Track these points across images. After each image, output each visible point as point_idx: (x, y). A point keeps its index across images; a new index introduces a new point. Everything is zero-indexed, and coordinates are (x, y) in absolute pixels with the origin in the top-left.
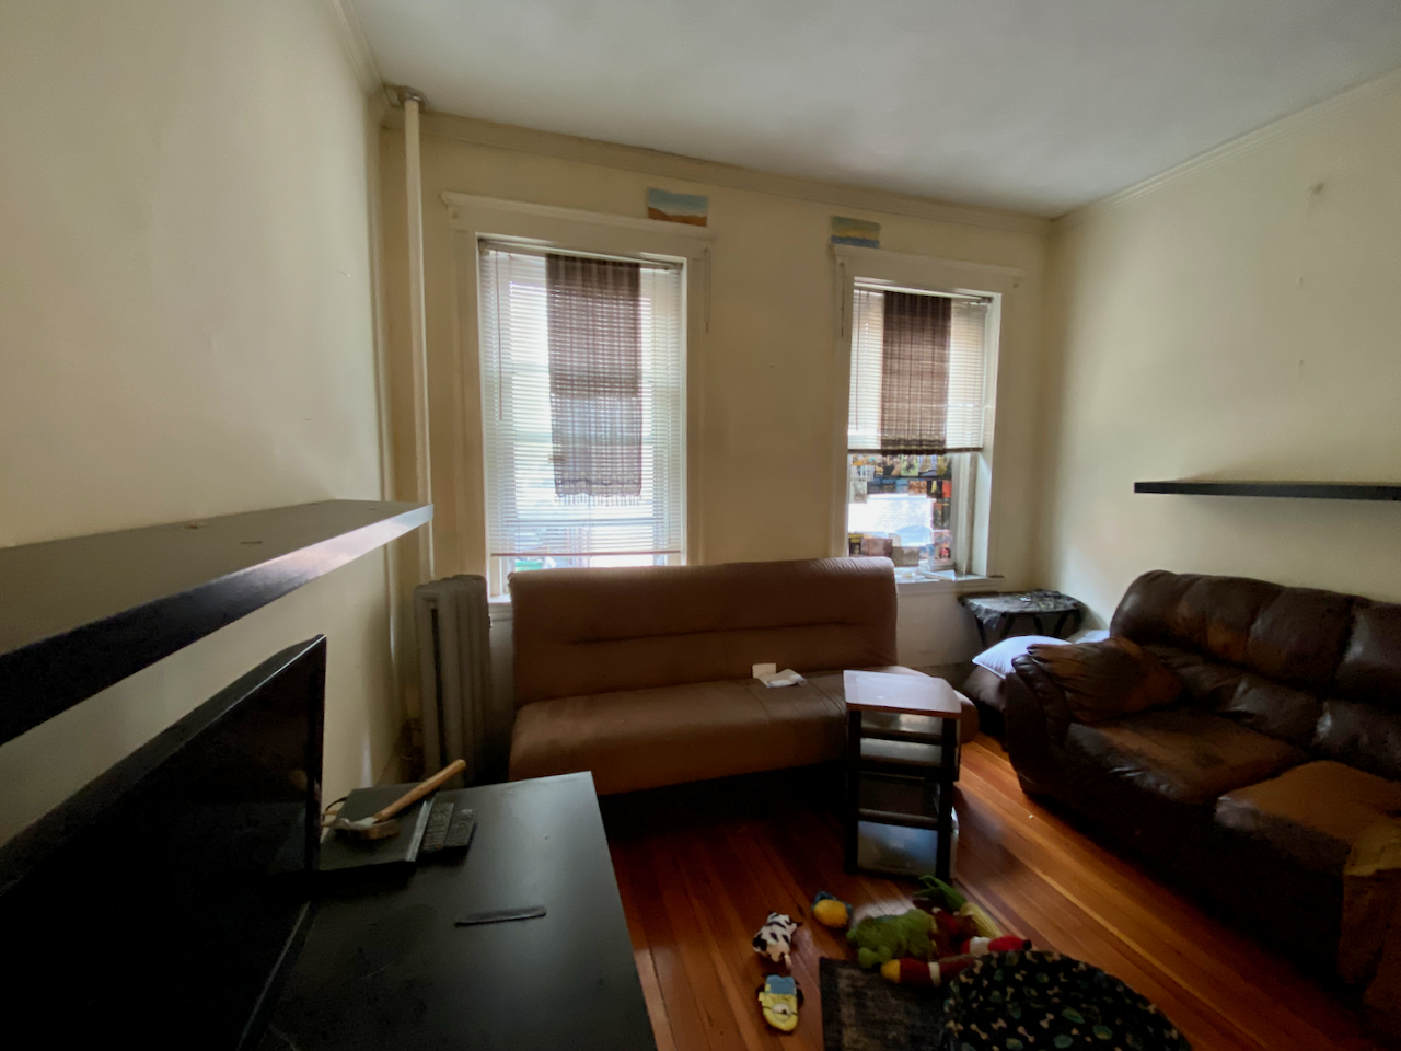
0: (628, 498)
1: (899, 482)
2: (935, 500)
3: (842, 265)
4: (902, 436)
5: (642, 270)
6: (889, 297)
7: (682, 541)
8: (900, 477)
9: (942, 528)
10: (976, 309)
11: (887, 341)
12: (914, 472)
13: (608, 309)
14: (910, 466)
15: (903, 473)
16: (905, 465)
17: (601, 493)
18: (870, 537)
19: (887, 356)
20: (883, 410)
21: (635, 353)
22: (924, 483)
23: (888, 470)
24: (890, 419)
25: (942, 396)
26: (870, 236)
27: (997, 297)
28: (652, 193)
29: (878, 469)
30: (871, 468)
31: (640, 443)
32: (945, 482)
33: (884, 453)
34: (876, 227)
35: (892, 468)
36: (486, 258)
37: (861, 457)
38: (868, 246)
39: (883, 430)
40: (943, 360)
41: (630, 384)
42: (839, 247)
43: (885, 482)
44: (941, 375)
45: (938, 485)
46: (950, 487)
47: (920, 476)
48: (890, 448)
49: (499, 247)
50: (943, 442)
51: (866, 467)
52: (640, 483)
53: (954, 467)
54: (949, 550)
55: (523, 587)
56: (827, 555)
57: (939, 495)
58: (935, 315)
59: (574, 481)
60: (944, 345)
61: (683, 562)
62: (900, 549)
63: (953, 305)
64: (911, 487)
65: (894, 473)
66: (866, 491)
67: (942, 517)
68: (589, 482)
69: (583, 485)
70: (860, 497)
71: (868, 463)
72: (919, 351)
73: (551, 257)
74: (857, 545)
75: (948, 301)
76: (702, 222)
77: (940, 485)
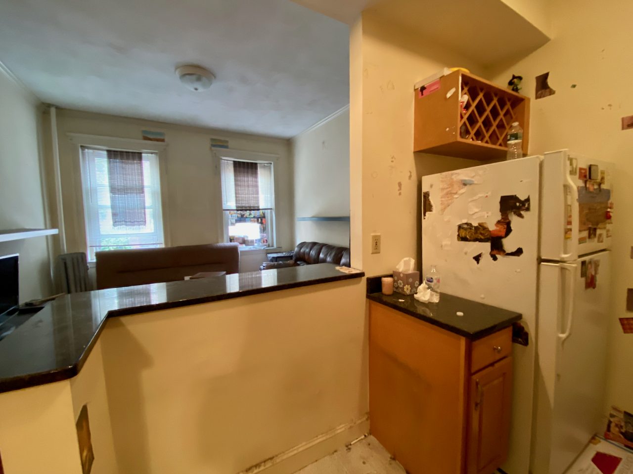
0: (141, 226)
1: (247, 219)
2: (260, 225)
3: (215, 153)
4: (244, 205)
5: (143, 155)
6: (235, 163)
7: (162, 240)
8: (247, 218)
9: (264, 233)
10: (267, 166)
11: (235, 176)
12: (252, 216)
13: (131, 167)
14: (250, 214)
15: (248, 216)
16: (248, 214)
17: (131, 225)
18: (237, 237)
19: (236, 180)
20: (236, 197)
21: (142, 180)
22: (256, 219)
23: (242, 216)
24: (239, 200)
25: (257, 193)
26: (225, 145)
27: (272, 163)
28: (144, 132)
29: (239, 215)
30: (236, 215)
31: (145, 208)
32: (263, 219)
33: (238, 210)
34: (227, 142)
35: (244, 215)
36: (84, 151)
37: (232, 212)
38: (225, 148)
39: (236, 203)
40: (257, 182)
41: (141, 190)
42: (213, 148)
43: (242, 219)
44: (257, 186)
45: (261, 219)
46: (265, 221)
47: (254, 217)
48: (240, 209)
49: (88, 148)
50: (258, 207)
51: (234, 215)
52: (145, 222)
53: (266, 214)
54: (266, 240)
55: (101, 256)
56: (218, 243)
57: (262, 223)
58: (252, 168)
59: (120, 222)
60: (256, 177)
61: (163, 246)
62: (248, 241)
63: (258, 165)
64: (251, 221)
65: (245, 216)
66: (235, 222)
67: (264, 230)
68: (126, 222)
69: (124, 223)
70: (233, 224)
71: (235, 213)
72: (247, 179)
73: (108, 151)
74: (231, 240)
75: (256, 164)
76: (163, 140)
77: (261, 220)
